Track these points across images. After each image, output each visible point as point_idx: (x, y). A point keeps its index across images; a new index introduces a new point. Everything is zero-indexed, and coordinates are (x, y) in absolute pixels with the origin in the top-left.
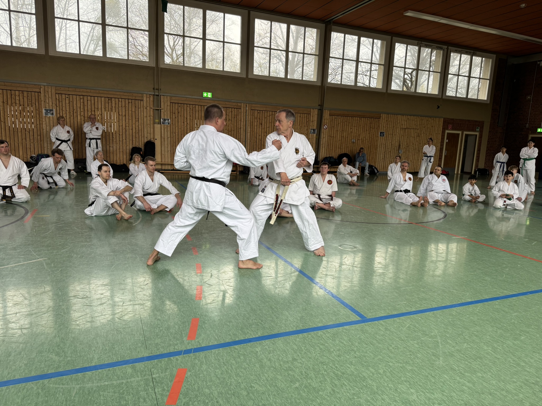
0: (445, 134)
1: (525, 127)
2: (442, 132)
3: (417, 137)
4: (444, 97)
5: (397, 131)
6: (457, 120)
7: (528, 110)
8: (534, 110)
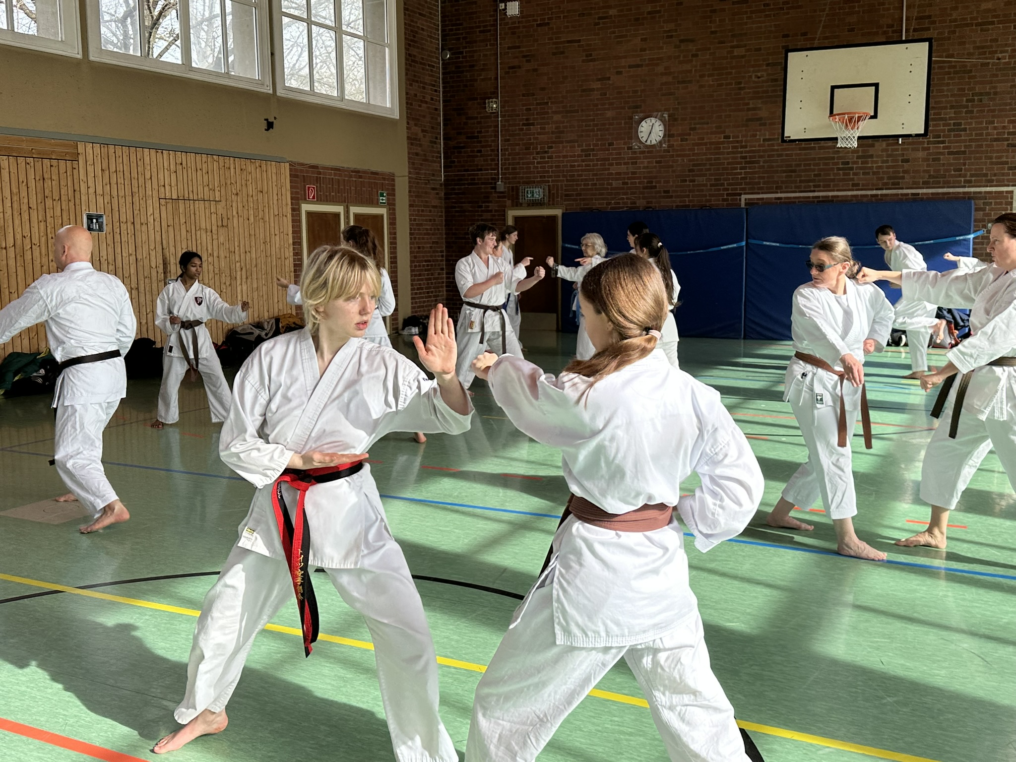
0: (299, 215)
1: (495, 188)
2: (293, 210)
3: (221, 230)
4: (280, 92)
5: (150, 211)
6: (327, 168)
7: (493, 141)
8: (508, 140)
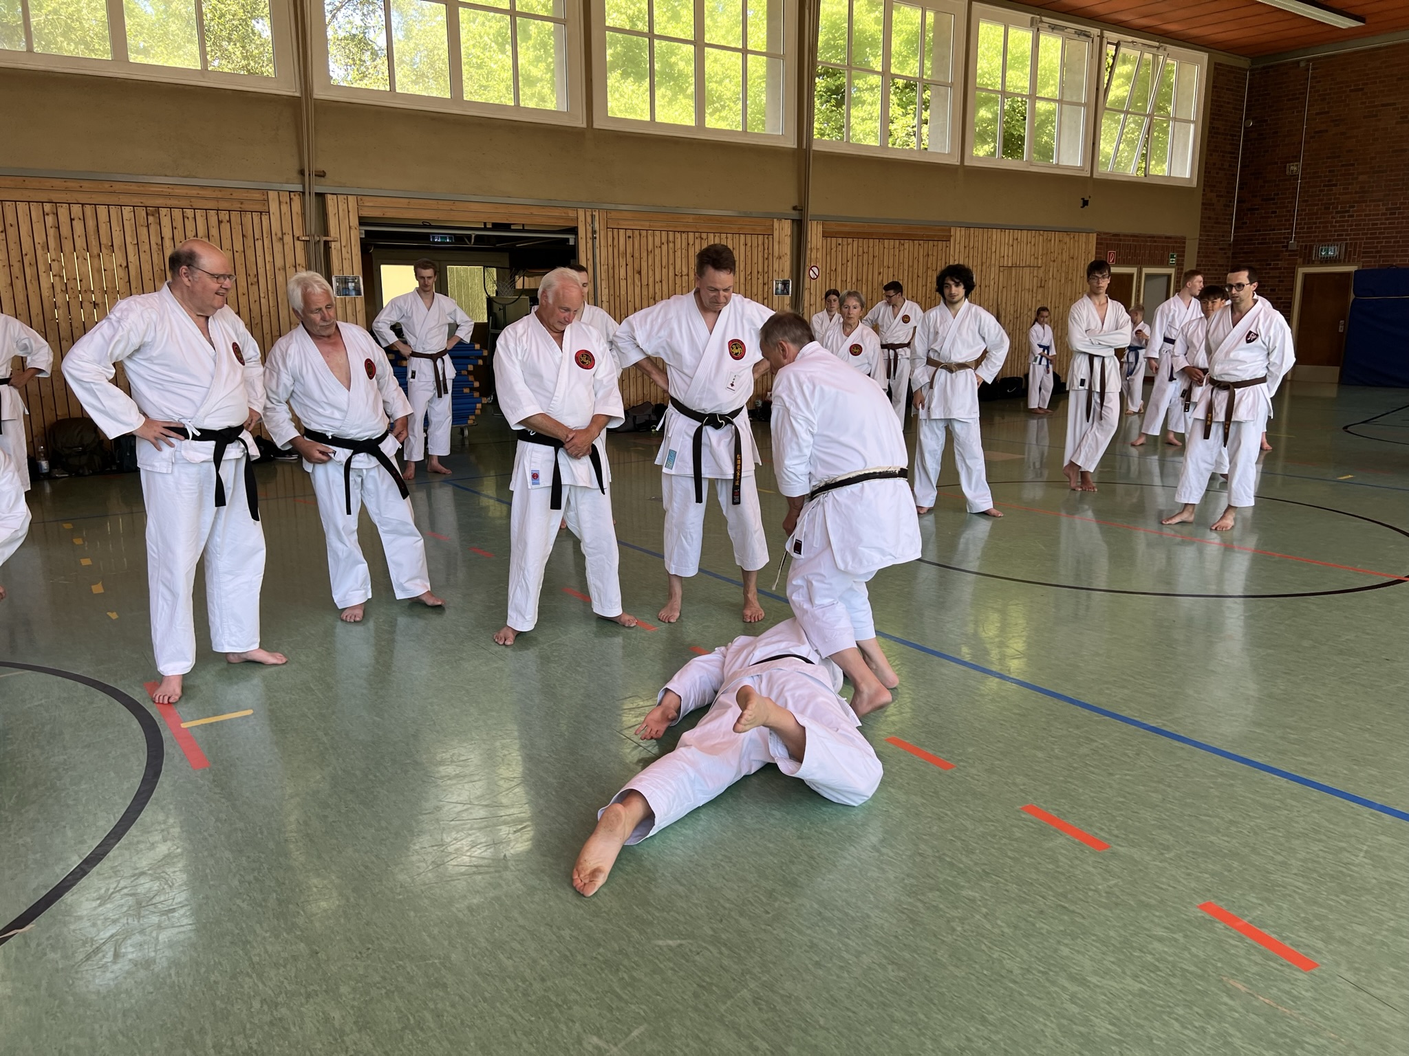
1: (1287, 247)
4: (1097, 175)
6: (1127, 236)
7: (1291, 202)
8: (1307, 201)
